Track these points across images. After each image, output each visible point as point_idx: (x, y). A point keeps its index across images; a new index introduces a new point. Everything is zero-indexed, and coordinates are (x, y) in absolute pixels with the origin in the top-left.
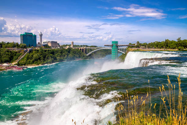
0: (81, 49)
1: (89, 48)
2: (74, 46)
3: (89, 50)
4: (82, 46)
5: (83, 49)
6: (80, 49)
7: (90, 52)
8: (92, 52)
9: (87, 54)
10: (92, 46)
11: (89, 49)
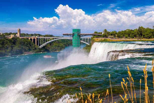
0: (31, 39)
1: (43, 37)
2: (21, 35)
3: (42, 41)
4: (32, 35)
5: (34, 39)
6: (29, 39)
7: (44, 43)
8: (47, 43)
9: (40, 45)
10: (46, 35)
11: (42, 39)
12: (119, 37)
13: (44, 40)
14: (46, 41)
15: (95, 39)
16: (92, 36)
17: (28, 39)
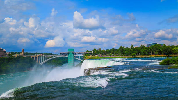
0: (33, 57)
1: (44, 56)
2: (25, 54)
3: (42, 59)
4: (34, 54)
5: (36, 57)
6: (32, 57)
7: (44, 60)
9: (41, 62)
10: (46, 54)
11: (42, 57)
13: (44, 58)
14: (46, 59)
17: (31, 57)
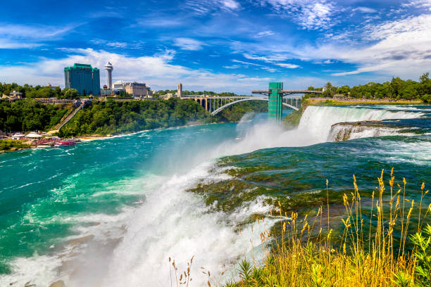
0: (199, 101)
1: (218, 97)
2: (183, 94)
3: (216, 103)
4: (200, 93)
5: (204, 101)
6: (196, 100)
7: (219, 107)
8: (224, 106)
9: (212, 111)
10: (223, 94)
11: (217, 100)
12: (353, 96)
13: (220, 102)
14: (223, 104)
15: (309, 100)
16: (304, 95)
17: (194, 100)
